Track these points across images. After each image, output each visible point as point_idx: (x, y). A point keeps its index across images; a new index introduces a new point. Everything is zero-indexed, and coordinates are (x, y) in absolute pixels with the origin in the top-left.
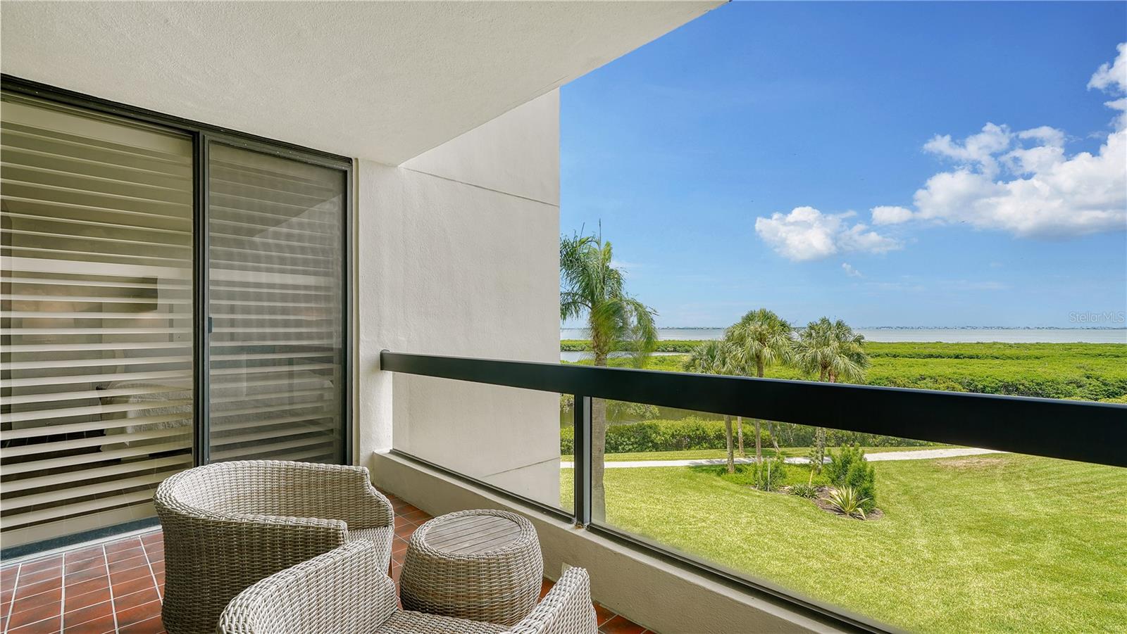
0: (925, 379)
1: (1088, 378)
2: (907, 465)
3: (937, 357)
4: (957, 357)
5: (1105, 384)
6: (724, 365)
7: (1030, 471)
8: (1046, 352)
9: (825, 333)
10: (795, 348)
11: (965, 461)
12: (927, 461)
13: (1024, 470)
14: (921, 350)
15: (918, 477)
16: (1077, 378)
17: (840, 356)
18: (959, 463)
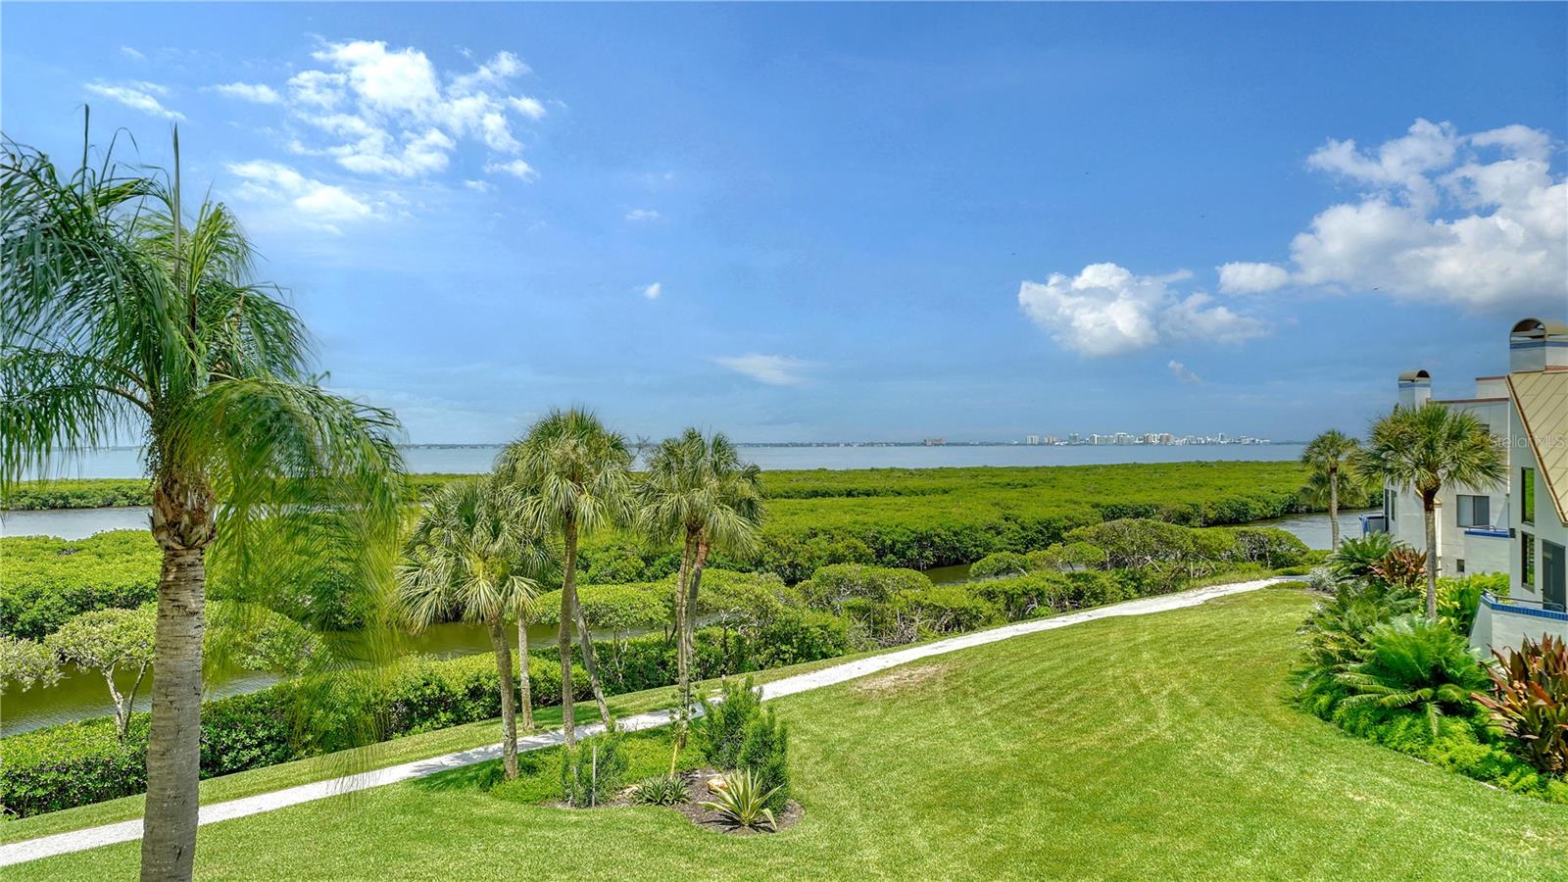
0: (815, 535)
1: (1006, 519)
2: (816, 699)
3: (824, 495)
4: (850, 494)
5: (1023, 528)
6: (496, 537)
7: (976, 680)
8: (953, 482)
9: (694, 461)
10: (639, 494)
11: (892, 677)
12: (842, 686)
13: (968, 681)
14: (801, 484)
15: (837, 721)
16: (996, 520)
17: (721, 508)
18: (887, 682)
